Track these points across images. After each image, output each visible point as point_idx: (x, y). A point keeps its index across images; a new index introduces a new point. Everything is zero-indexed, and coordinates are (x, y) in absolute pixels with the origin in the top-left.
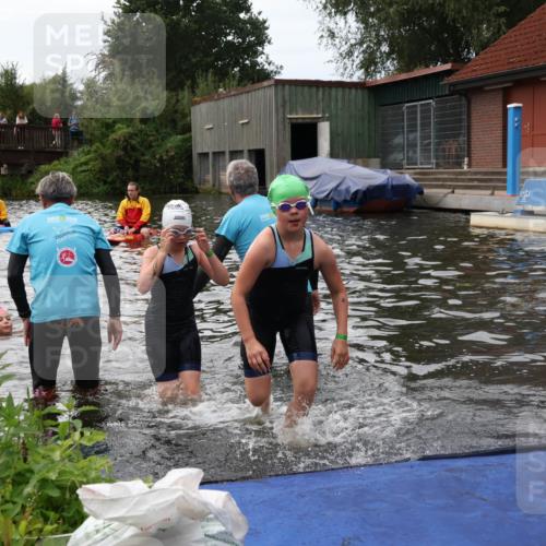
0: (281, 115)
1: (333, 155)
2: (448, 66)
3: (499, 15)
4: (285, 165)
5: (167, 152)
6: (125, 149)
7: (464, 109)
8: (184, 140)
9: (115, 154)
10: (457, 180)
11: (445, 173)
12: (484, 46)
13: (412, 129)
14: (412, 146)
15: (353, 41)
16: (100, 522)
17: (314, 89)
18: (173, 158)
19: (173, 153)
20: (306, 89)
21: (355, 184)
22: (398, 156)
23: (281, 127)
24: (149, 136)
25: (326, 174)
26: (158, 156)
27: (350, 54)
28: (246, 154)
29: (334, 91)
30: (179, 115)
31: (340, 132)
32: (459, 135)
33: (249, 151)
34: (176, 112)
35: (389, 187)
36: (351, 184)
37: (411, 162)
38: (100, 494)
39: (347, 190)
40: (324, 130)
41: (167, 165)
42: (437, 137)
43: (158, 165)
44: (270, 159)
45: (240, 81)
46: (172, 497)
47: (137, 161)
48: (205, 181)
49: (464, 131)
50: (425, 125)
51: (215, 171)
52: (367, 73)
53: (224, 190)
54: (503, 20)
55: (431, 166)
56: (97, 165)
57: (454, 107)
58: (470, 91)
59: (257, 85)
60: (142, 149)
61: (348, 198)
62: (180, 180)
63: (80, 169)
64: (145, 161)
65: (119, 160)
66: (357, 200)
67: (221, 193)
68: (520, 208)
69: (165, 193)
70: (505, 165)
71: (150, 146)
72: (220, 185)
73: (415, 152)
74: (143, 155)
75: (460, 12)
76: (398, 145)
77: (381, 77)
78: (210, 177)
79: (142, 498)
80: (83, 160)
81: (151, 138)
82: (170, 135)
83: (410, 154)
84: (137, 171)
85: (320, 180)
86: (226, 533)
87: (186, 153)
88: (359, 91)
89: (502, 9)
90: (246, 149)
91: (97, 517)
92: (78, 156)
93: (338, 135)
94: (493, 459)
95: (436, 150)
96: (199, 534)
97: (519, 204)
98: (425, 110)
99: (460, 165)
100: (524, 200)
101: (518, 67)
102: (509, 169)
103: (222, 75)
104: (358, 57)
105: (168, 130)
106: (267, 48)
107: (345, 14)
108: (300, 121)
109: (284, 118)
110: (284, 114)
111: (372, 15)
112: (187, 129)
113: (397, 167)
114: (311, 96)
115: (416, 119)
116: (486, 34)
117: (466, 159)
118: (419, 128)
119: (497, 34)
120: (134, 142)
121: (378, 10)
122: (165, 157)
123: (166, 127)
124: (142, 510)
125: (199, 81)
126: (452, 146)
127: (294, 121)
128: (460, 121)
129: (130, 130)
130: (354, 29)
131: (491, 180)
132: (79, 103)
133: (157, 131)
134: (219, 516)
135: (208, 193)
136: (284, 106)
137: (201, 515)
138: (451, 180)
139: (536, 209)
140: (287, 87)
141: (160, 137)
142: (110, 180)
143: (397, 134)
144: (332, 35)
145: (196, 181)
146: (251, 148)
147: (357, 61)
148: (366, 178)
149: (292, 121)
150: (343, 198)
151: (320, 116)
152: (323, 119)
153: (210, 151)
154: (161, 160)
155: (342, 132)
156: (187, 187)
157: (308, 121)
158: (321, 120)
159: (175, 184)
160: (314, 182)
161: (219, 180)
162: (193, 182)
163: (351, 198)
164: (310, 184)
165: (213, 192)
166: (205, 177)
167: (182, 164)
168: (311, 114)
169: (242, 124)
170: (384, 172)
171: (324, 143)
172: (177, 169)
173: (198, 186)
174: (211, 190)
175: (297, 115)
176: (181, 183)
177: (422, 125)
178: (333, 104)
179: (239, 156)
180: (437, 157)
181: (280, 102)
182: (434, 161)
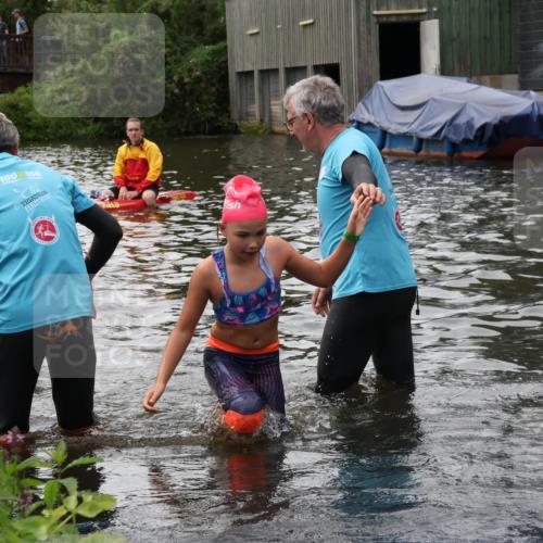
0: (363, 12)
1: (445, 70)
4: (370, 87)
5: (190, 70)
8: (215, 53)
18: (198, 80)
19: (198, 73)
21: (482, 115)
23: (363, 29)
25: (434, 100)
26: (176, 78)
28: (310, 69)
30: (206, 14)
34: (203, 9)
35: (535, 118)
36: (474, 114)
39: (469, 124)
40: (431, 32)
43: (177, 91)
48: (248, 114)
51: (262, 99)
53: (277, 128)
61: (471, 137)
62: (212, 114)
66: (484, 140)
67: (273, 133)
69: (187, 134)
72: (270, 120)
78: (255, 108)
82: (195, 46)
85: (428, 107)
87: (218, 72)
90: (310, 64)
93: (453, 40)
105: (192, 37)
108: (393, 19)
109: (369, 14)
110: (368, 8)
112: (220, 35)
122: (186, 80)
123: (188, 33)
127: (385, 19)
135: (253, 132)
141: (179, 49)
145: (235, 115)
146: (318, 63)
148: (498, 106)
149: (381, 20)
150: (462, 137)
151: (424, 10)
152: (429, 15)
153: (256, 68)
154: (180, 84)
155: (459, 35)
156: (220, 124)
157: (405, 19)
158: (427, 16)
159: (203, 119)
160: (417, 113)
161: (270, 112)
162: (229, 117)
163: (475, 137)
164: (411, 116)
165: (261, 131)
166: (248, 108)
167: (214, 90)
168: (411, 7)
169: (305, 26)
170: (524, 96)
171: (431, 52)
172: (206, 97)
173: (238, 123)
174: (259, 128)
175: (388, 9)
176: (212, 118)
179: (300, 76)
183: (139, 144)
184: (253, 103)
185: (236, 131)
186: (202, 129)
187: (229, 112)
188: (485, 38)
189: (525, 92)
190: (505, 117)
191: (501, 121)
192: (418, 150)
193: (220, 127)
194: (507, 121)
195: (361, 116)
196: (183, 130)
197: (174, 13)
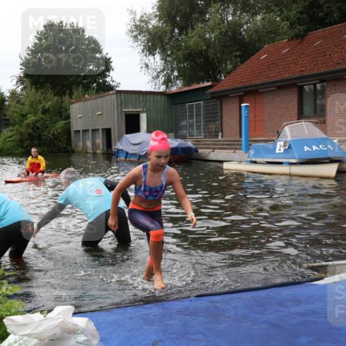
1: (149, 131)
2: (210, 84)
3: (236, 57)
4: (122, 136)
5: (57, 130)
6: (33, 128)
7: (219, 107)
8: (66, 124)
9: (28, 131)
10: (215, 145)
11: (209, 141)
12: (229, 73)
13: (191, 117)
14: (192, 126)
15: (159, 70)
16: (17, 337)
17: (137, 96)
18: (60, 133)
19: (59, 131)
20: (133, 96)
22: (184, 132)
23: (120, 116)
24: (46, 121)
25: (145, 142)
26: (51, 132)
27: (158, 76)
28: (101, 131)
29: (148, 97)
30: (63, 110)
31: (152, 118)
32: (216, 121)
33: (103, 129)
34: (61, 108)
35: (180, 149)
37: (191, 135)
38: (16, 322)
40: (143, 118)
41: (56, 137)
42: (204, 121)
43: (52, 137)
44: (114, 134)
45: (97, 91)
46: (57, 322)
47: (40, 135)
48: (78, 146)
49: (219, 118)
51: (83, 141)
52: (167, 87)
53: (89, 151)
54: (238, 59)
55: (201, 137)
56: (18, 137)
57: (213, 105)
58: (222, 97)
59: (106, 93)
60: (43, 129)
62: (65, 146)
63: (8, 140)
64: (44, 135)
65: (30, 135)
67: (87, 153)
68: (249, 159)
69: (56, 153)
70: (241, 137)
71: (47, 127)
72: (86, 148)
73: (193, 130)
74: (43, 131)
75: (216, 54)
76: (184, 126)
77: (174, 89)
79: (40, 323)
80: (9, 135)
81: (48, 122)
82: (58, 121)
83: (190, 131)
84: (40, 141)
85: (143, 144)
86: (87, 340)
87: (67, 131)
88: (162, 97)
89: (238, 53)
90: (101, 128)
91: (15, 334)
92: (6, 132)
93: (151, 120)
94: (235, 295)
95: (204, 129)
96: (73, 342)
97: (249, 157)
98: (198, 107)
99: (217, 136)
100: (251, 155)
101: (246, 84)
102: (243, 139)
103: (87, 88)
104: (162, 79)
105: (57, 118)
106: (112, 73)
107: (154, 55)
108: (130, 113)
109: (121, 110)
111: (168, 56)
112: (68, 117)
113: (184, 137)
114: (136, 99)
115: (193, 112)
116: (230, 67)
117: (220, 134)
118: (195, 117)
119: (235, 67)
120: (38, 125)
121: (172, 53)
122: (55, 133)
123: (56, 116)
124: (40, 329)
125: (74, 91)
126: (213, 126)
128: (217, 113)
129: (36, 118)
130: (159, 63)
131: (234, 145)
132: (7, 103)
133: (51, 118)
134: (83, 332)
135: (81, 152)
136: (121, 105)
137: (74, 331)
138: (213, 145)
139: (258, 160)
140: (123, 94)
141: (52, 122)
142: (24, 146)
143: (183, 120)
144: (147, 66)
145: (73, 146)
147: (162, 81)
149: (126, 113)
151: (141, 110)
152: (143, 112)
153: (81, 129)
154: (53, 135)
156: (68, 149)
157: (135, 113)
159: (61, 147)
160: (139, 146)
161: (86, 145)
164: (136, 147)
165: (83, 152)
166: (78, 143)
167: (65, 137)
168: (136, 108)
169: (99, 114)
170: (176, 141)
171: (143, 124)
172: (63, 140)
173: (74, 149)
175: (128, 109)
177: (197, 115)
178: (148, 103)
179: (97, 132)
180: (205, 132)
181: (119, 102)
182: (203, 134)
183: (36, 157)
185: (74, 152)
186: (61, 151)
187: (71, 145)
188: (163, 120)
189: (176, 139)
192: (139, 159)
196: (54, 151)
197: (51, 109)
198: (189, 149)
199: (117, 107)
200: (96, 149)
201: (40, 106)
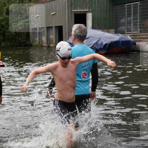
0: (70, 11)
1: (93, 27)
13: (129, 15)
14: (129, 23)
21: (105, 41)
22: (123, 28)
23: (70, 15)
25: (91, 36)
28: (54, 28)
31: (96, 17)
33: (56, 27)
35: (121, 42)
36: (103, 41)
39: (102, 44)
40: (89, 17)
42: (140, 19)
47: (4, 32)
48: (35, 41)
50: (135, 13)
51: (40, 36)
53: (44, 45)
55: (138, 32)
61: (102, 47)
62: (24, 40)
64: (8, 32)
66: (106, 47)
67: (42, 46)
69: (17, 46)
72: (42, 42)
73: (130, 26)
76: (123, 22)
83: (128, 27)
84: (4, 36)
85: (90, 39)
90: (54, 26)
93: (96, 19)
95: (140, 25)
98: (135, 7)
108: (79, 13)
109: (71, 11)
110: (71, 9)
113: (123, 33)
118: (132, 15)
120: (3, 23)
127: (76, 13)
135: (37, 46)
136: (71, 6)
143: (122, 18)
145: (31, 41)
146: (56, 26)
148: (110, 38)
149: (75, 13)
150: (100, 47)
151: (88, 10)
152: (89, 12)
155: (97, 17)
156: (27, 44)
157: (82, 13)
158: (88, 12)
159: (22, 42)
160: (87, 40)
161: (42, 40)
162: (29, 41)
163: (103, 47)
165: (39, 46)
166: (35, 39)
168: (84, 9)
169: (52, 14)
170: (118, 35)
172: (23, 35)
173: (32, 43)
174: (38, 45)
175: (77, 10)
176: (24, 42)
177: (134, 13)
178: (93, 5)
179: (50, 29)
180: (140, 28)
181: (70, 4)
182: (139, 30)
184: (37, 37)
185: (31, 46)
186: (21, 45)
187: (29, 40)
188: (105, 18)
189: (118, 34)
190: (112, 42)
191: (111, 43)
193: (27, 45)
194: (112, 43)
195: (70, 41)
196: (16, 45)
198: (129, 42)
199: (68, 8)
200: (50, 43)
201: (5, 8)
